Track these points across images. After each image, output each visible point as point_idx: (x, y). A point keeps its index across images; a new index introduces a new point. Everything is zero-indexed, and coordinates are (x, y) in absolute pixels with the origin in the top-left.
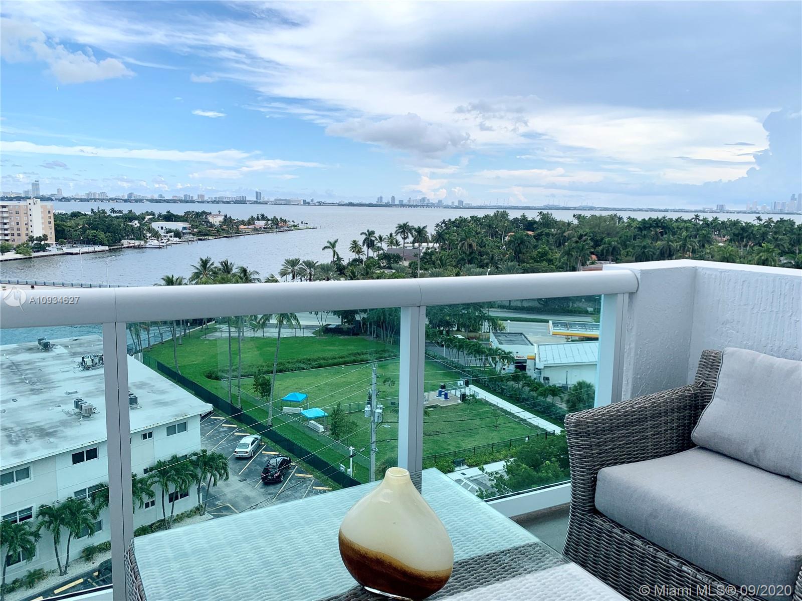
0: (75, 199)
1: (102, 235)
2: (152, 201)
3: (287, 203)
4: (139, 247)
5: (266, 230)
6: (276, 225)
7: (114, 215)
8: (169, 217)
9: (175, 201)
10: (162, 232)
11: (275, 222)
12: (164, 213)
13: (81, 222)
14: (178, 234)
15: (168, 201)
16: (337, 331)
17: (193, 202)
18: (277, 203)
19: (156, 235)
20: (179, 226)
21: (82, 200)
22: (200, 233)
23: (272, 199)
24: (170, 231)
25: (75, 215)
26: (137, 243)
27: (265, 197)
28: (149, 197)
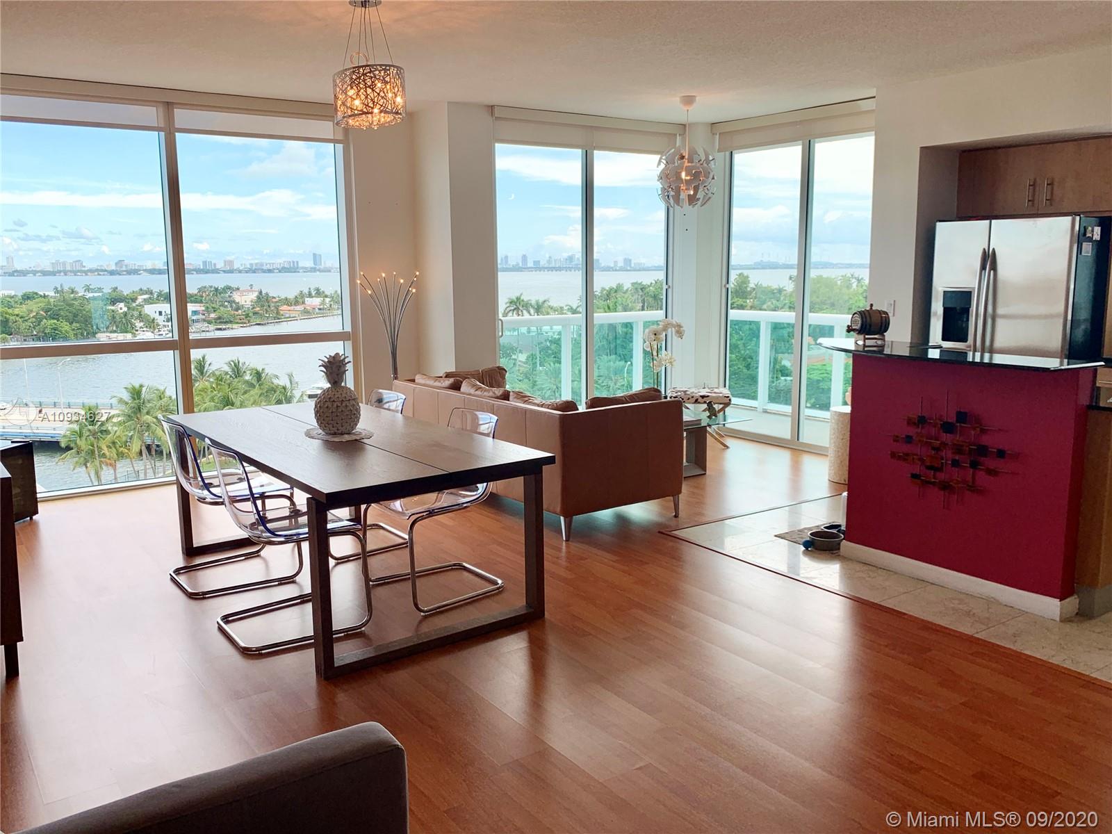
0: (33, 273)
1: (65, 326)
5: (322, 312)
7: (88, 295)
10: (160, 320)
11: (336, 299)
13: (36, 308)
19: (151, 324)
21: (43, 273)
22: (219, 320)
25: (29, 297)
26: (121, 337)
28: (149, 265)
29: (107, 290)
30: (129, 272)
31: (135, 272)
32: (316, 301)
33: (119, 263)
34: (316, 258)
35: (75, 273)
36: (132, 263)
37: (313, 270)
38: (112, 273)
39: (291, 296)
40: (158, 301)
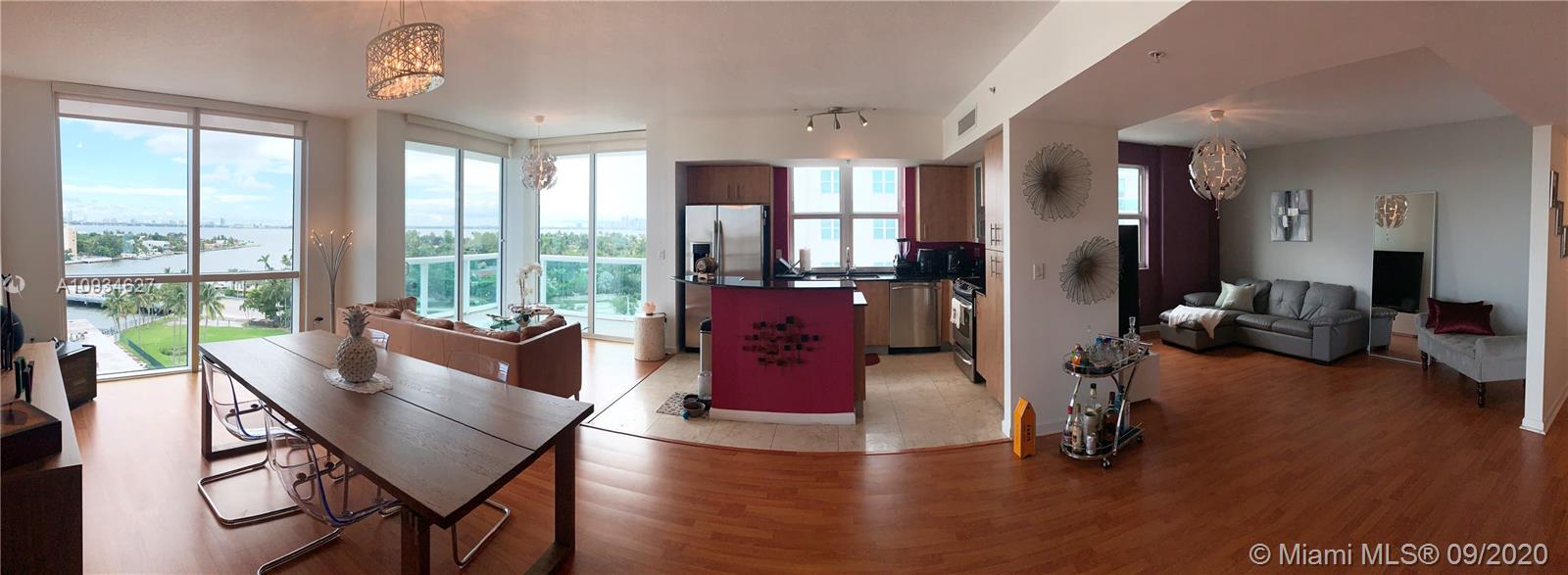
0: (95, 224)
1: (107, 249)
2: (147, 225)
3: (241, 227)
4: (133, 258)
5: (224, 247)
6: (231, 243)
7: (119, 235)
8: (156, 237)
9: (163, 225)
10: (149, 248)
11: (232, 241)
12: (153, 234)
13: (94, 239)
14: (160, 250)
15: (159, 225)
16: (261, 324)
17: (176, 226)
18: (235, 227)
19: (145, 250)
20: (161, 244)
21: (100, 224)
22: (176, 249)
23: (233, 224)
24: (155, 247)
25: (92, 235)
26: (131, 255)
27: (227, 223)
28: (145, 222)
29: (127, 233)
30: (137, 225)
31: (139, 225)
32: (221, 242)
33: (132, 221)
34: (222, 221)
35: (113, 224)
36: (138, 221)
37: (221, 226)
38: (130, 225)
39: (210, 239)
40: (149, 239)
